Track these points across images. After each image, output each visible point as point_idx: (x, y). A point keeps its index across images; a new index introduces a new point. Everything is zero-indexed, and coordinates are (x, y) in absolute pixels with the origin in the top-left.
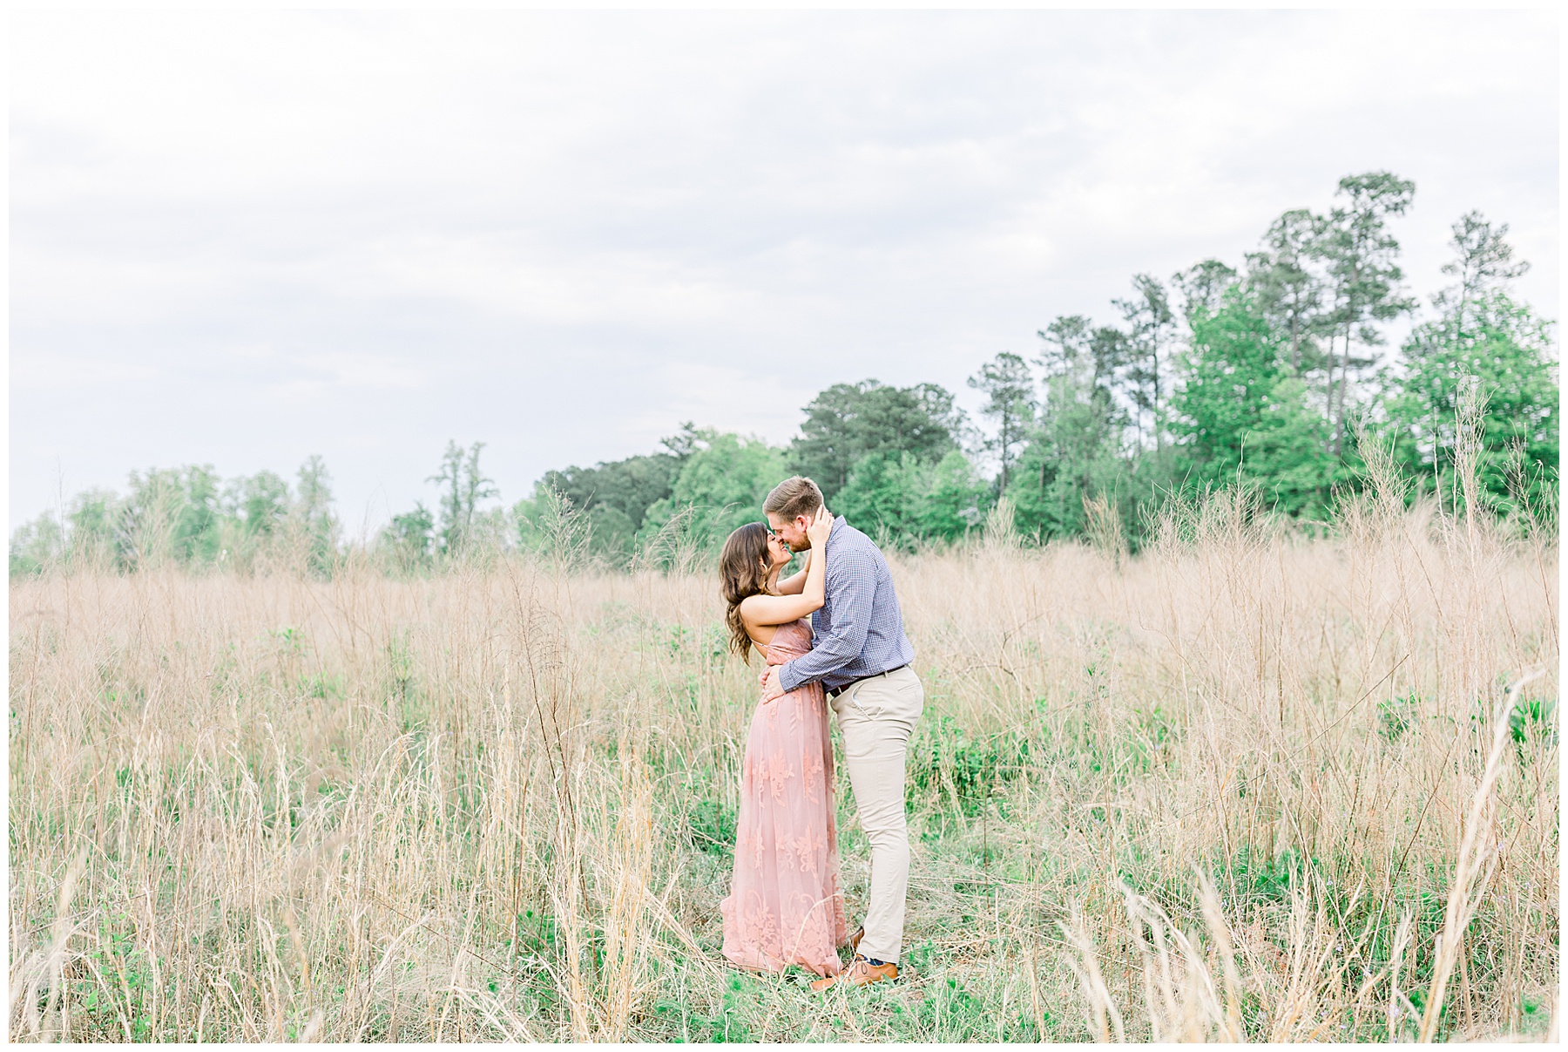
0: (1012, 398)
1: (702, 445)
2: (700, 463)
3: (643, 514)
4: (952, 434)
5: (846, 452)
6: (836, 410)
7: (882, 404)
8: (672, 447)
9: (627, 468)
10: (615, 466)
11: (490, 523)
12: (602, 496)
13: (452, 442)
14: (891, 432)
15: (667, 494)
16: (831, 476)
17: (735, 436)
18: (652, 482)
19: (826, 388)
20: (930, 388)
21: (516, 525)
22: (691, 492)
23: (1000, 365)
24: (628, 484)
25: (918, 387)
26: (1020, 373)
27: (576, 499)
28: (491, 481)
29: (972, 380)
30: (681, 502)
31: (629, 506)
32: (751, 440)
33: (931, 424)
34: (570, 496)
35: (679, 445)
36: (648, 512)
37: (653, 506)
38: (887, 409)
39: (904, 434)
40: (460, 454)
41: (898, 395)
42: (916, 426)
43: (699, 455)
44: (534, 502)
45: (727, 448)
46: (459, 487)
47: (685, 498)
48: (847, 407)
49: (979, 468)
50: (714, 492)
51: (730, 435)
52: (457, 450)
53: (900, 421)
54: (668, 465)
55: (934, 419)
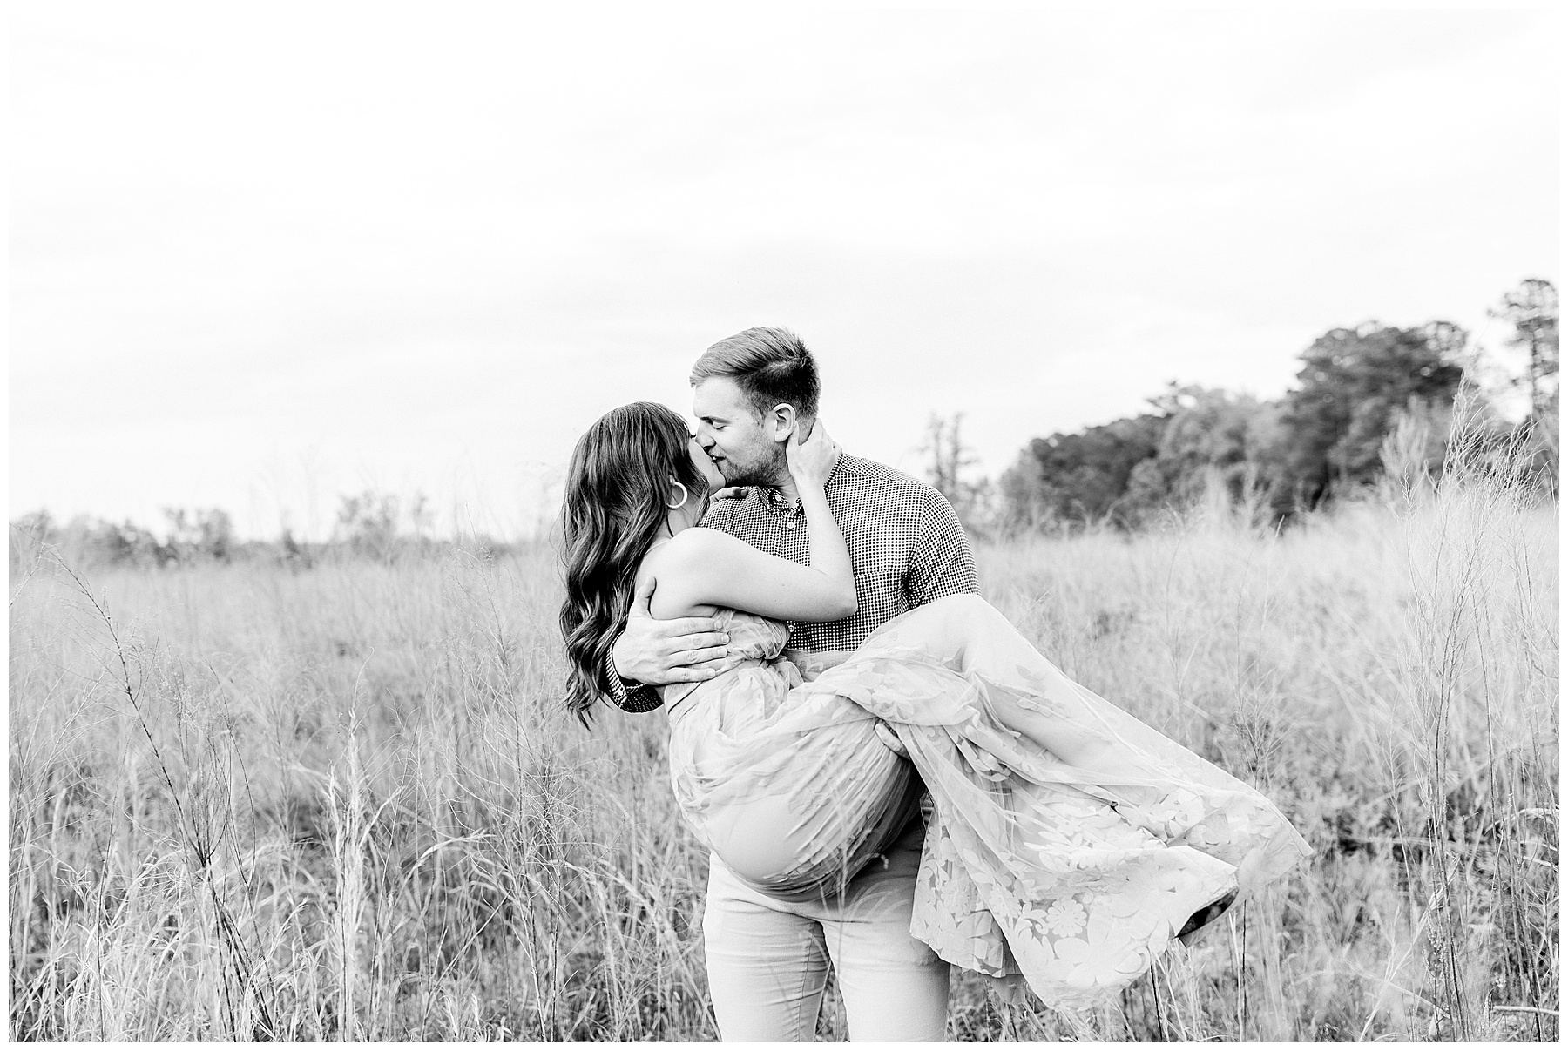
0: (1540, 327)
1: (1188, 402)
2: (1186, 421)
3: (1128, 475)
4: (1468, 373)
5: (1346, 399)
6: (1333, 355)
7: (1385, 346)
8: (1156, 406)
9: (1110, 430)
10: (1099, 429)
11: (974, 491)
12: (1085, 460)
13: (933, 413)
14: (1396, 375)
15: (1152, 454)
16: (1329, 425)
17: (1223, 391)
18: (1137, 443)
19: (1321, 332)
20: (1440, 324)
21: (1003, 492)
22: (1177, 451)
23: (1525, 291)
24: (1113, 447)
25: (1427, 325)
26: (1550, 299)
27: (1061, 464)
28: (972, 450)
29: (1490, 312)
30: (1167, 462)
31: (1113, 467)
32: (1241, 394)
33: (1443, 364)
34: (1053, 463)
35: (1164, 404)
36: (1133, 473)
37: (1139, 467)
38: (1391, 351)
39: (1412, 375)
40: (941, 425)
41: (1404, 335)
42: (1426, 364)
43: (1184, 413)
44: (1019, 470)
45: (1215, 404)
46: (942, 456)
47: (1171, 457)
48: (1346, 351)
49: (1503, 409)
50: (1200, 449)
51: (1217, 390)
52: (938, 421)
53: (1406, 362)
54: (1152, 425)
55: (1447, 358)
